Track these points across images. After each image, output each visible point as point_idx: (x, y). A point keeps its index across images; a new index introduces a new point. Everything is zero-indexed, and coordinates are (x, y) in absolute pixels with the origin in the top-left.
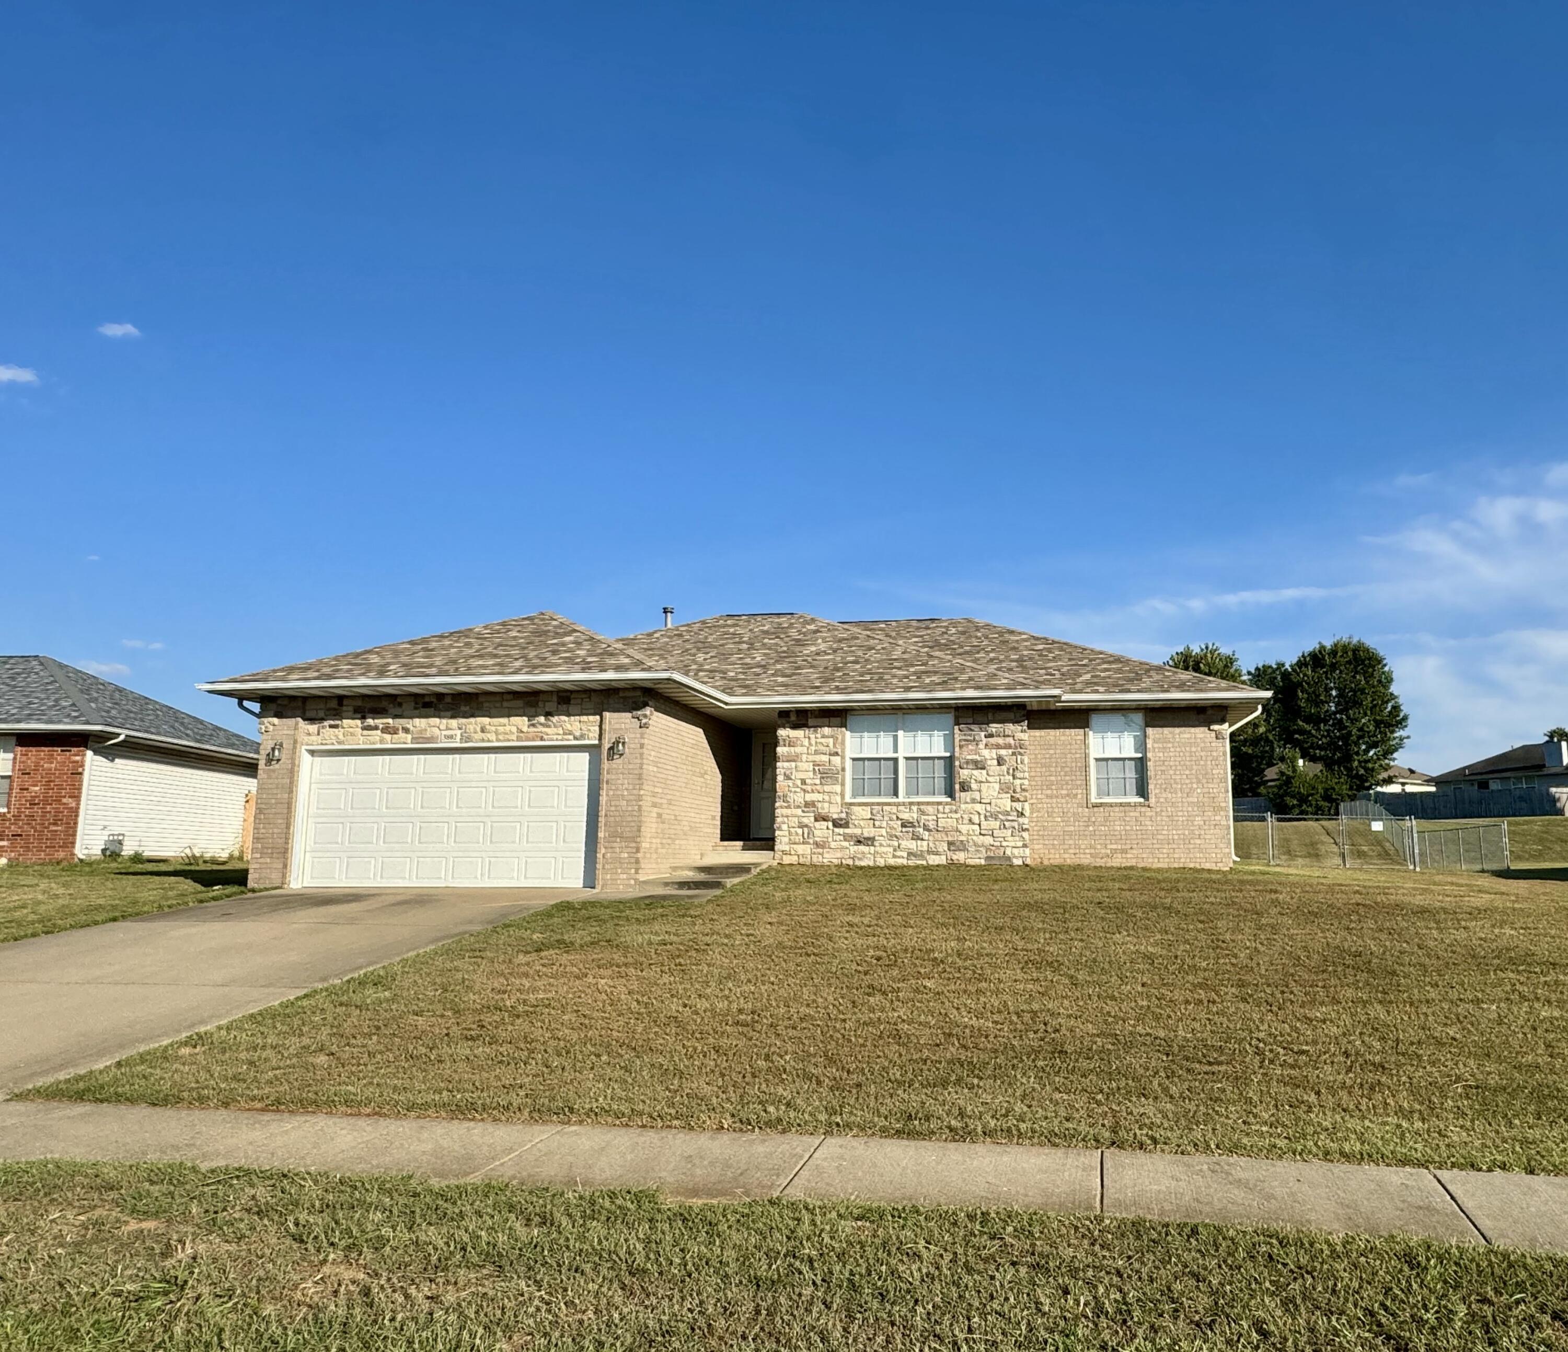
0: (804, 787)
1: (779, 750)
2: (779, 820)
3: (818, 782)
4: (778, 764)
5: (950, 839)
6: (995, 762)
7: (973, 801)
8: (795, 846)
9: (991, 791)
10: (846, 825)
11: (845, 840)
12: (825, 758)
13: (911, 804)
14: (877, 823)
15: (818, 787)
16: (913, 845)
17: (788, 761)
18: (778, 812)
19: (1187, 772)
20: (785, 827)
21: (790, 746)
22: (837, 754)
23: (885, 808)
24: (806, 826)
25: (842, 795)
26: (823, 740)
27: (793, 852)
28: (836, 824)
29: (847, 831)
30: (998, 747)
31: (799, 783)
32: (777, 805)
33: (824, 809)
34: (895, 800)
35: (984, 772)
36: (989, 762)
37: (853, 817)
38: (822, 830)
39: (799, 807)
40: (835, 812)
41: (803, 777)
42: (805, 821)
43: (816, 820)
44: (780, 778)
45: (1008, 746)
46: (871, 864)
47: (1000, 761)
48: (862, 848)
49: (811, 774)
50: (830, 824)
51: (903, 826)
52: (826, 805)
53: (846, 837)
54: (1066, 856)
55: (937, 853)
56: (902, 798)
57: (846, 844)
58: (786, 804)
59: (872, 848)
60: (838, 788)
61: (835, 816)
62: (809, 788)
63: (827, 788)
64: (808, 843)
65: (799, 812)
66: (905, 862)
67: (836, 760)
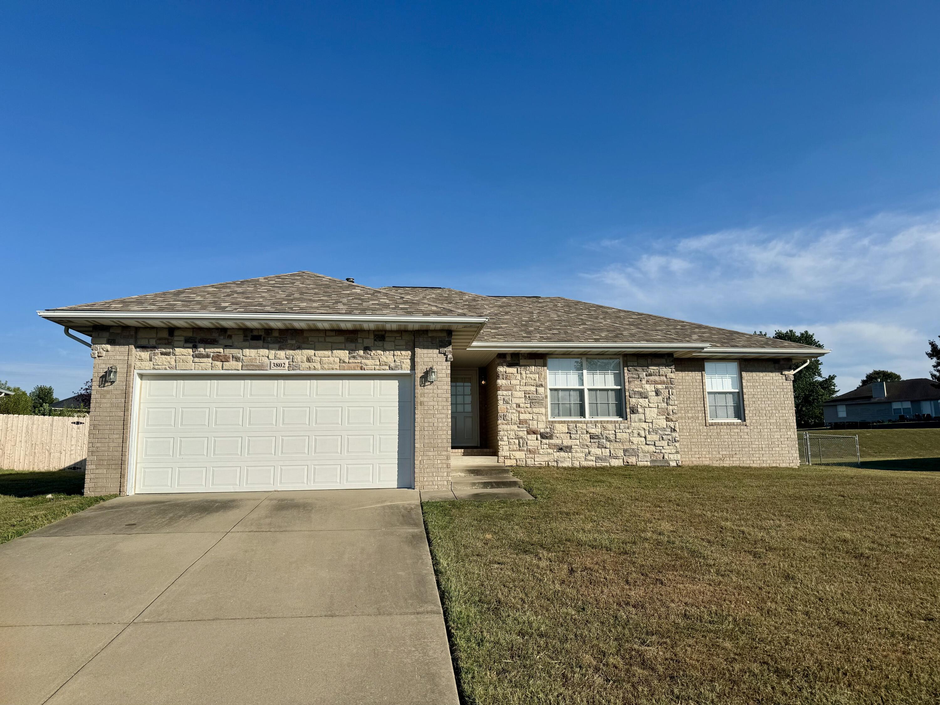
0: (519, 409)
1: (500, 382)
2: (501, 433)
3: (529, 405)
4: (500, 393)
5: (625, 448)
6: (654, 393)
7: (640, 420)
8: (514, 453)
9: (652, 413)
10: (551, 437)
11: (550, 448)
12: (533, 389)
13: (596, 422)
14: (573, 436)
15: (529, 410)
16: (598, 451)
17: (506, 390)
18: (500, 427)
19: (769, 402)
20: (505, 438)
21: (506, 379)
22: (542, 385)
23: (578, 425)
24: (522, 438)
25: (546, 415)
26: (531, 376)
27: (512, 457)
28: (543, 436)
29: (551, 441)
30: (656, 383)
31: (515, 406)
32: (499, 422)
33: (534, 425)
34: (583, 419)
35: (647, 400)
36: (650, 394)
37: (556, 432)
38: (533, 441)
39: (515, 424)
40: (542, 427)
41: (517, 402)
42: (521, 434)
43: (528, 433)
44: (501, 402)
45: (662, 383)
46: (570, 465)
47: (657, 393)
48: (562, 454)
49: (523, 400)
50: (539, 436)
51: (591, 438)
52: (535, 422)
53: (550, 446)
54: (694, 459)
55: (616, 458)
56: (588, 418)
57: (550, 451)
58: (506, 422)
59: (570, 454)
60: (543, 410)
61: (542, 431)
62: (522, 410)
63: (535, 410)
64: (523, 451)
65: (515, 427)
66: (594, 463)
67: (541, 390)
